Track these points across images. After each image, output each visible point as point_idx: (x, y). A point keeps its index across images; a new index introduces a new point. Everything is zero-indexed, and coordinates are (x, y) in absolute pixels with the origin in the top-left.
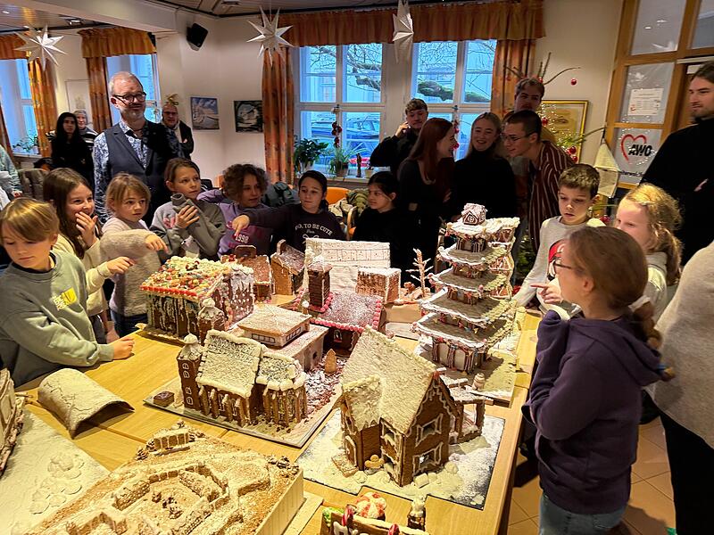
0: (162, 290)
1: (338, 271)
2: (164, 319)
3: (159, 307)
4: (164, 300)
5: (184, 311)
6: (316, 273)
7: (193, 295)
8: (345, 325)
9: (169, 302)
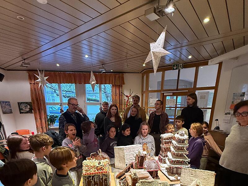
0: (93, 173)
1: (130, 155)
2: (93, 183)
3: (90, 180)
4: (93, 177)
5: (102, 178)
6: (142, 157)
7: (106, 172)
8: (152, 170)
9: (95, 177)
